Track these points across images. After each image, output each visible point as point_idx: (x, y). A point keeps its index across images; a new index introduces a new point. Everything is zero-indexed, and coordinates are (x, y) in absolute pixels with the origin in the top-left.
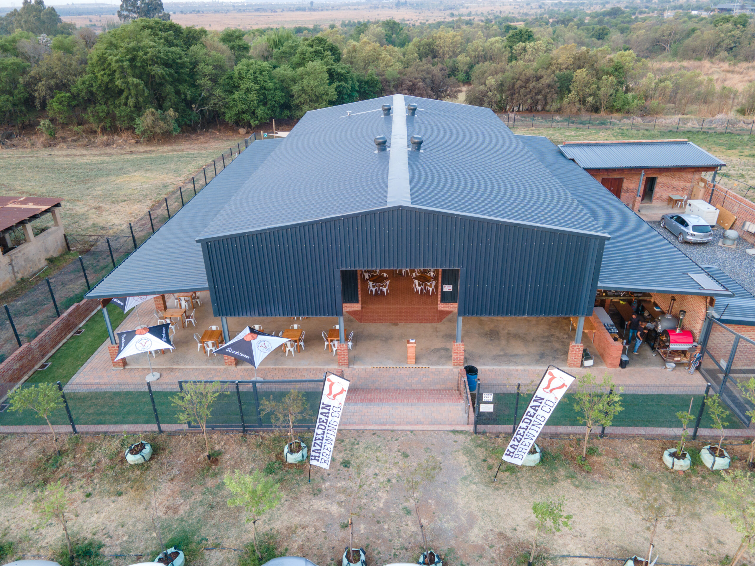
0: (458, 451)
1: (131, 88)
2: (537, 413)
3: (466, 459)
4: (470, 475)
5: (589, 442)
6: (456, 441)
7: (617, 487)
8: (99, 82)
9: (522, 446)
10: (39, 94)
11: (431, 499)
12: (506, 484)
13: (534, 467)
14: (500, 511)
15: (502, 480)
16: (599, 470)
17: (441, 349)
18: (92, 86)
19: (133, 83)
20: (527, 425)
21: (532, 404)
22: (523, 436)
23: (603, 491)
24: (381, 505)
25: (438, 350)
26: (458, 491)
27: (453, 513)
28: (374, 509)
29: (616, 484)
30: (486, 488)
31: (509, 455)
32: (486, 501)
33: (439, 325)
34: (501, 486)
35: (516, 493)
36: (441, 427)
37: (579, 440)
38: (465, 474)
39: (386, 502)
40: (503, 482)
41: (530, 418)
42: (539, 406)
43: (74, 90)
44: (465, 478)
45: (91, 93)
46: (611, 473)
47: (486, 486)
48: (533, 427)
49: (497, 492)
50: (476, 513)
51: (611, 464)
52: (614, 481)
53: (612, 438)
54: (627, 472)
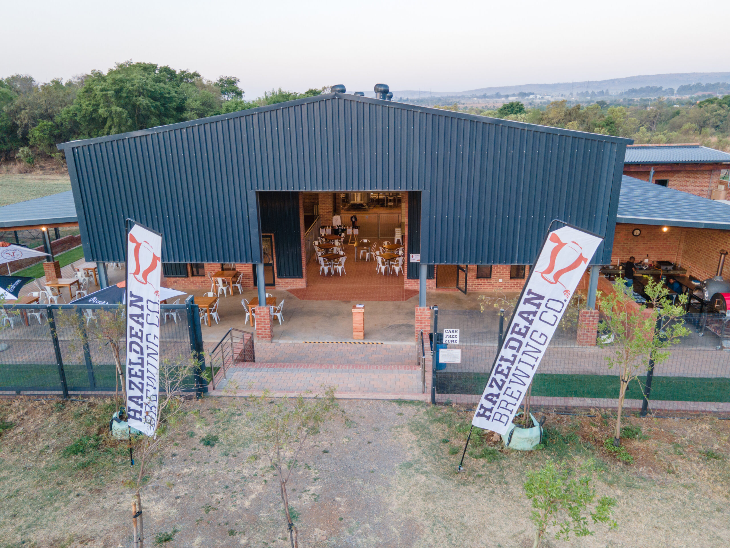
0: (403, 427)
1: (114, 116)
2: (532, 328)
3: (414, 437)
4: (417, 461)
5: (623, 421)
6: (401, 414)
7: (685, 486)
8: (84, 112)
9: (506, 398)
10: (21, 122)
11: (342, 495)
12: (480, 476)
13: (531, 452)
14: (466, 519)
15: (474, 471)
16: (646, 460)
17: (403, 325)
18: (76, 115)
19: (116, 111)
20: (514, 352)
21: (523, 307)
22: (507, 376)
23: (660, 492)
24: (247, 504)
25: (399, 326)
26: (392, 483)
27: (377, 520)
28: (233, 509)
29: (683, 482)
30: (443, 482)
31: (483, 415)
32: (442, 502)
33: (404, 303)
34: (471, 479)
35: (498, 491)
36: (380, 396)
37: (606, 417)
38: (408, 459)
39: (259, 498)
40: (476, 474)
41: (520, 337)
42: (535, 313)
43: (58, 119)
44: (409, 465)
45: (75, 122)
46: (670, 465)
47: (444, 478)
48: (525, 358)
49: (463, 489)
50: (420, 520)
51: (667, 451)
52: (677, 476)
53: (662, 417)
54: (698, 463)
